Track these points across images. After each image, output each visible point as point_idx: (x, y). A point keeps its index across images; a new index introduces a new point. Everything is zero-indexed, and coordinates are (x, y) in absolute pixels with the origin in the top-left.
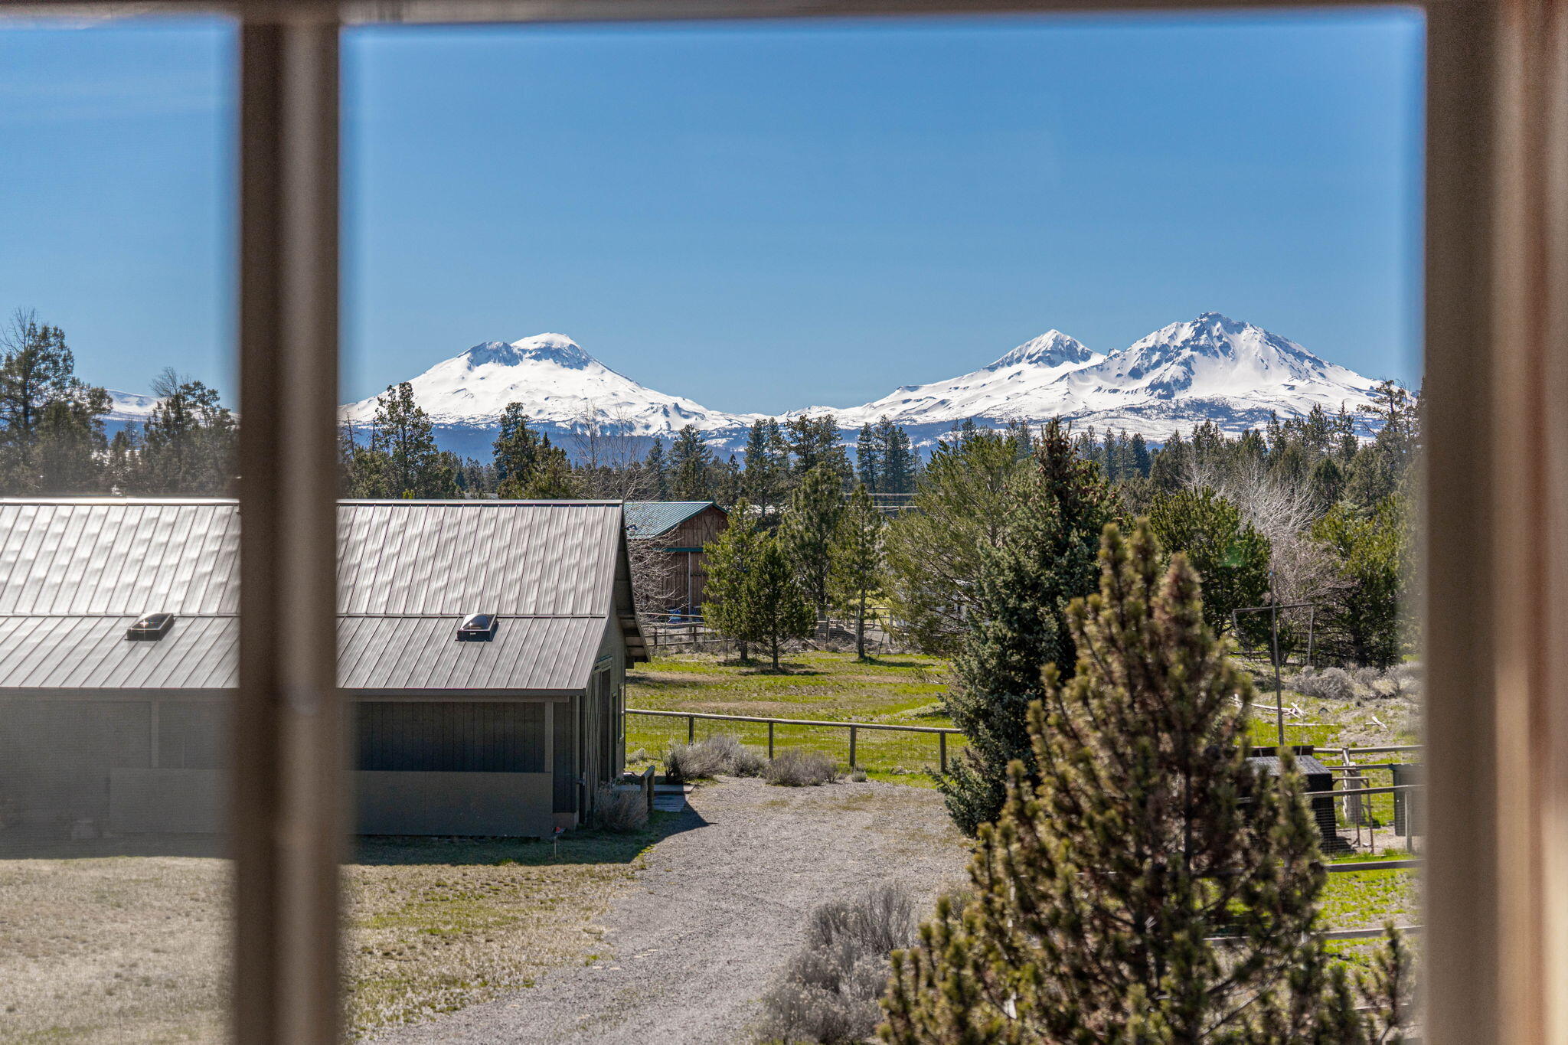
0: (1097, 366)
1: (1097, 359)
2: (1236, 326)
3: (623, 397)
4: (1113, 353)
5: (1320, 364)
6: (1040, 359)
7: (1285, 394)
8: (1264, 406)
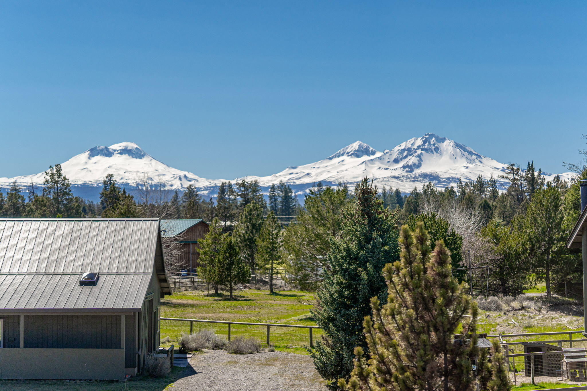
0: (378, 158)
1: (378, 154)
2: (441, 139)
3: (160, 172)
4: (385, 152)
5: (480, 157)
6: (352, 154)
7: (464, 170)
8: (454, 176)
